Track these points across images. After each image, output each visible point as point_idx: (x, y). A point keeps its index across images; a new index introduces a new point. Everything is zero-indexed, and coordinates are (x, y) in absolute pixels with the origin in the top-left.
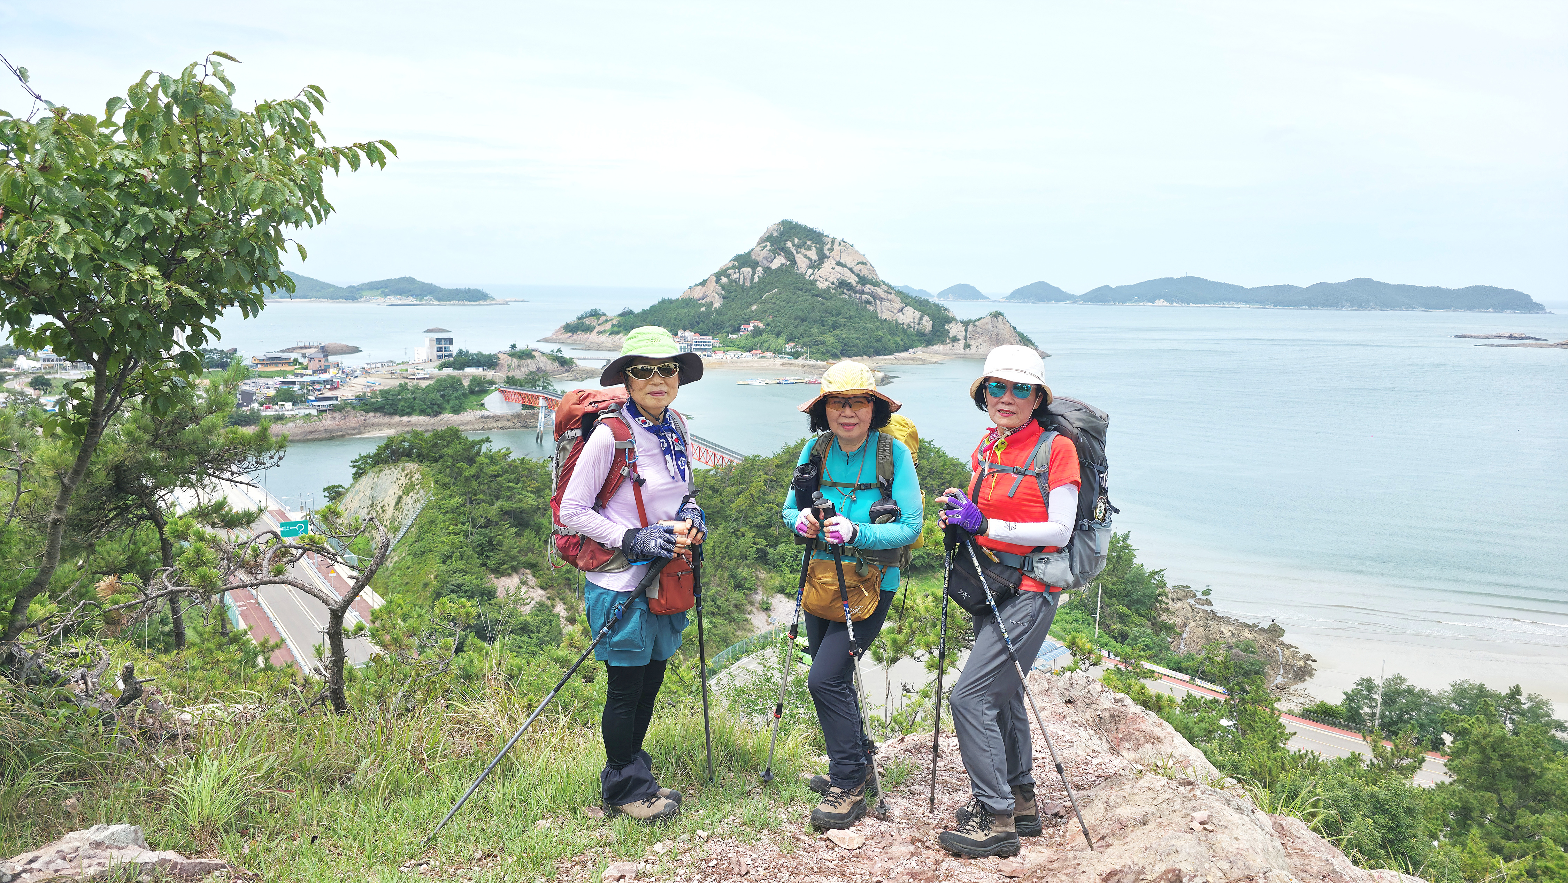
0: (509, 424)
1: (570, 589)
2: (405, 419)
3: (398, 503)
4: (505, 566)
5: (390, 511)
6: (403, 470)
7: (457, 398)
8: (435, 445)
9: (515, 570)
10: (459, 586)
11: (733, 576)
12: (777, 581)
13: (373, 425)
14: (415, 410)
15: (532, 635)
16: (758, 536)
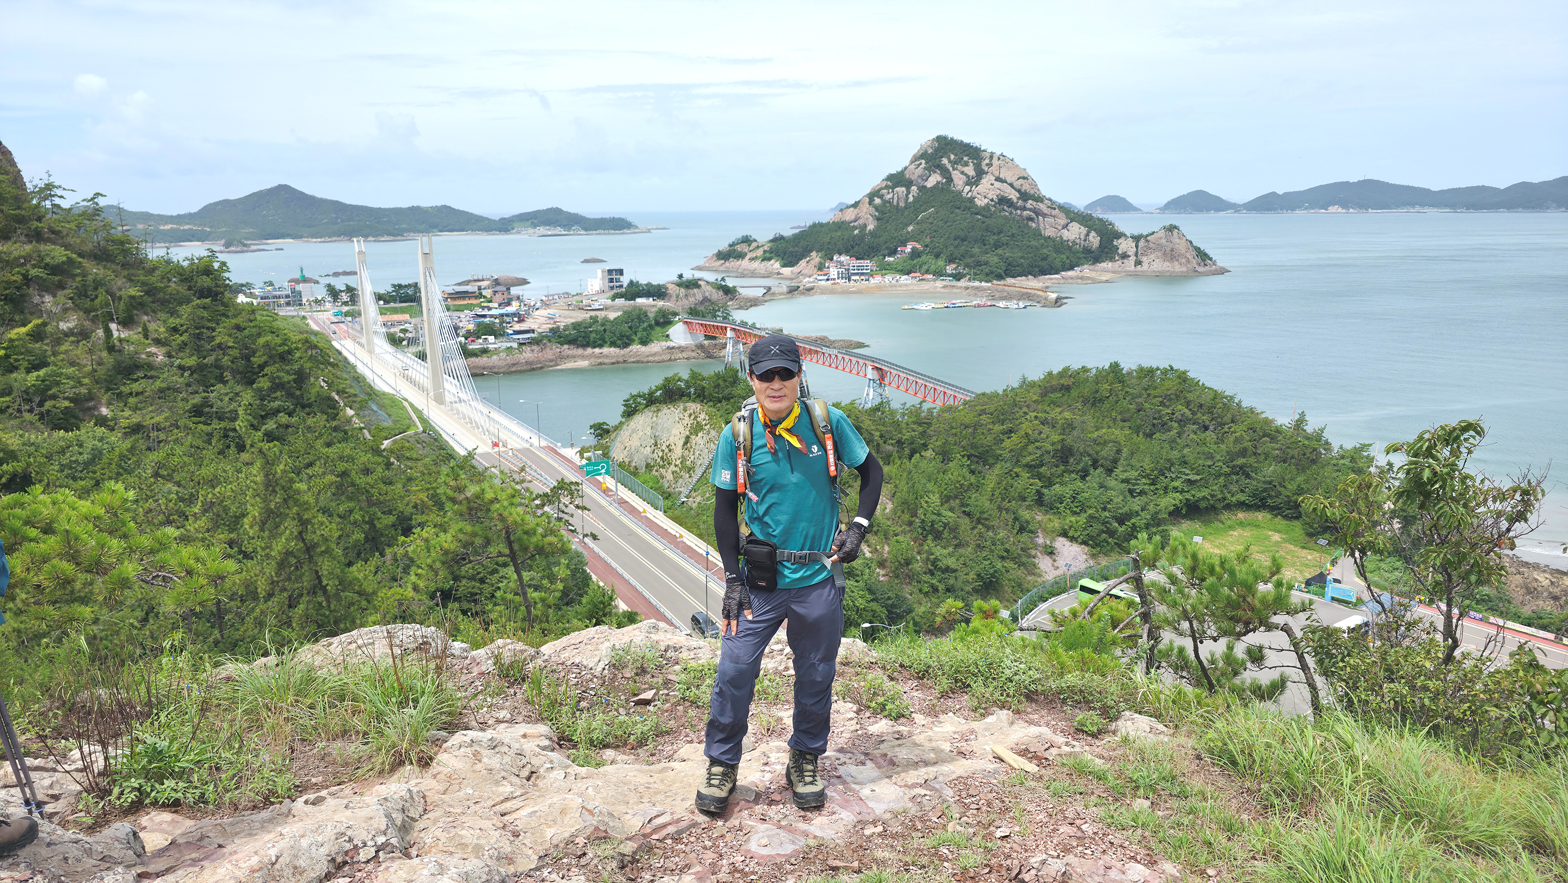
0: (694, 354)
2: (597, 350)
5: (678, 451)
6: (685, 410)
8: (718, 386)
11: (1016, 519)
12: (1056, 523)
13: (567, 357)
14: (606, 342)
16: (1032, 477)
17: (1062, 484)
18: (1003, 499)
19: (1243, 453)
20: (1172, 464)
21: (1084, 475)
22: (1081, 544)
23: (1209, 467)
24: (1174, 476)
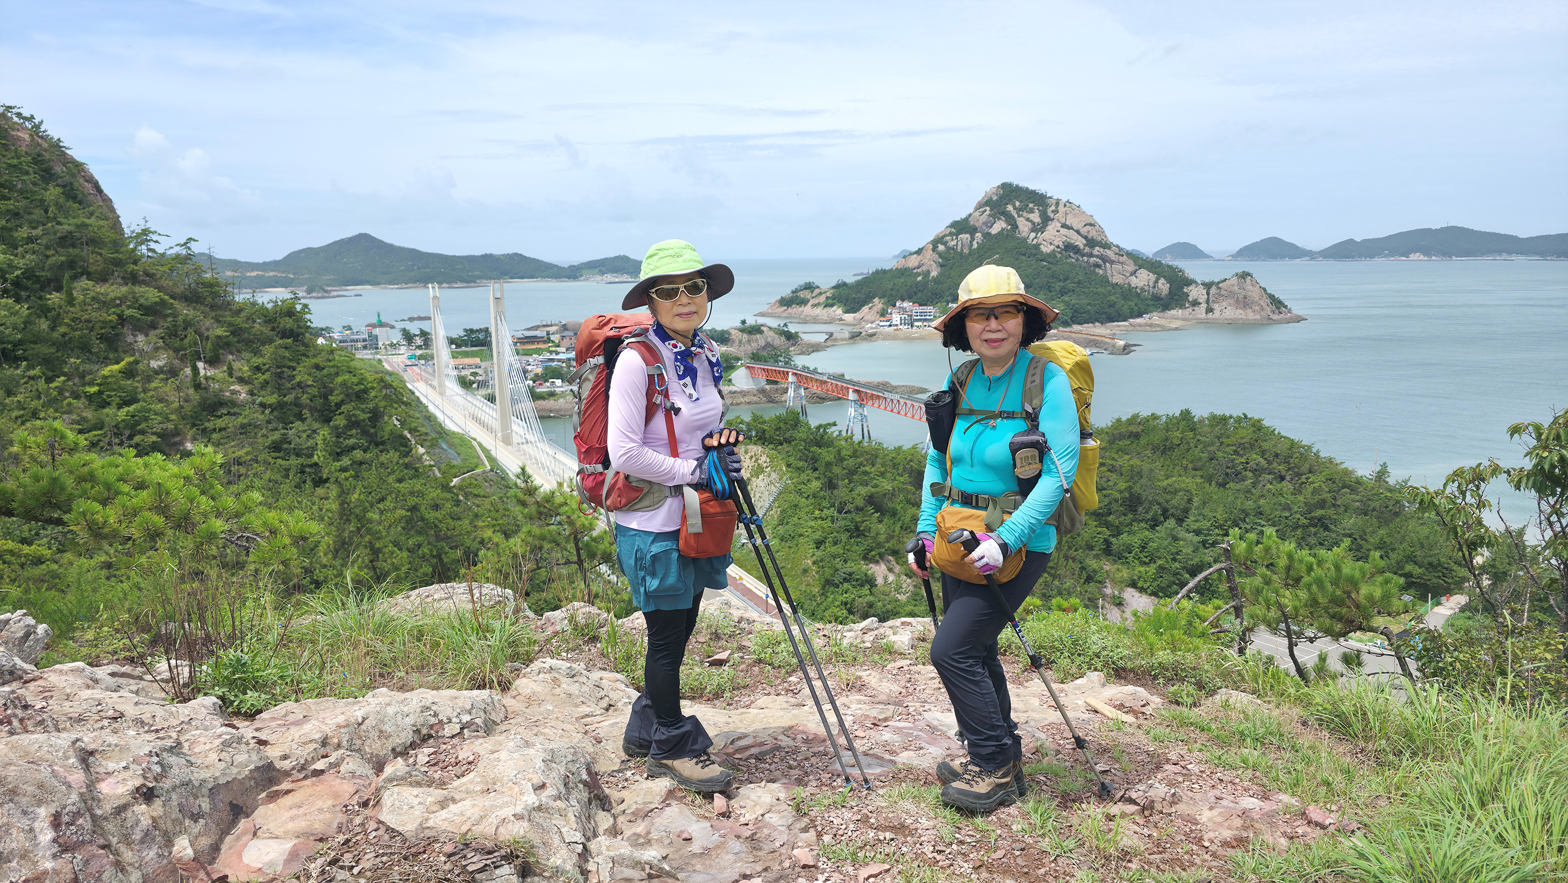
0: (755, 399)
4: (873, 553)
8: (778, 428)
9: (881, 556)
12: (1125, 573)
17: (1129, 533)
18: (1070, 548)
19: (1322, 504)
20: (1247, 515)
21: (1154, 524)
22: (1150, 595)
23: (1286, 518)
24: (1248, 527)
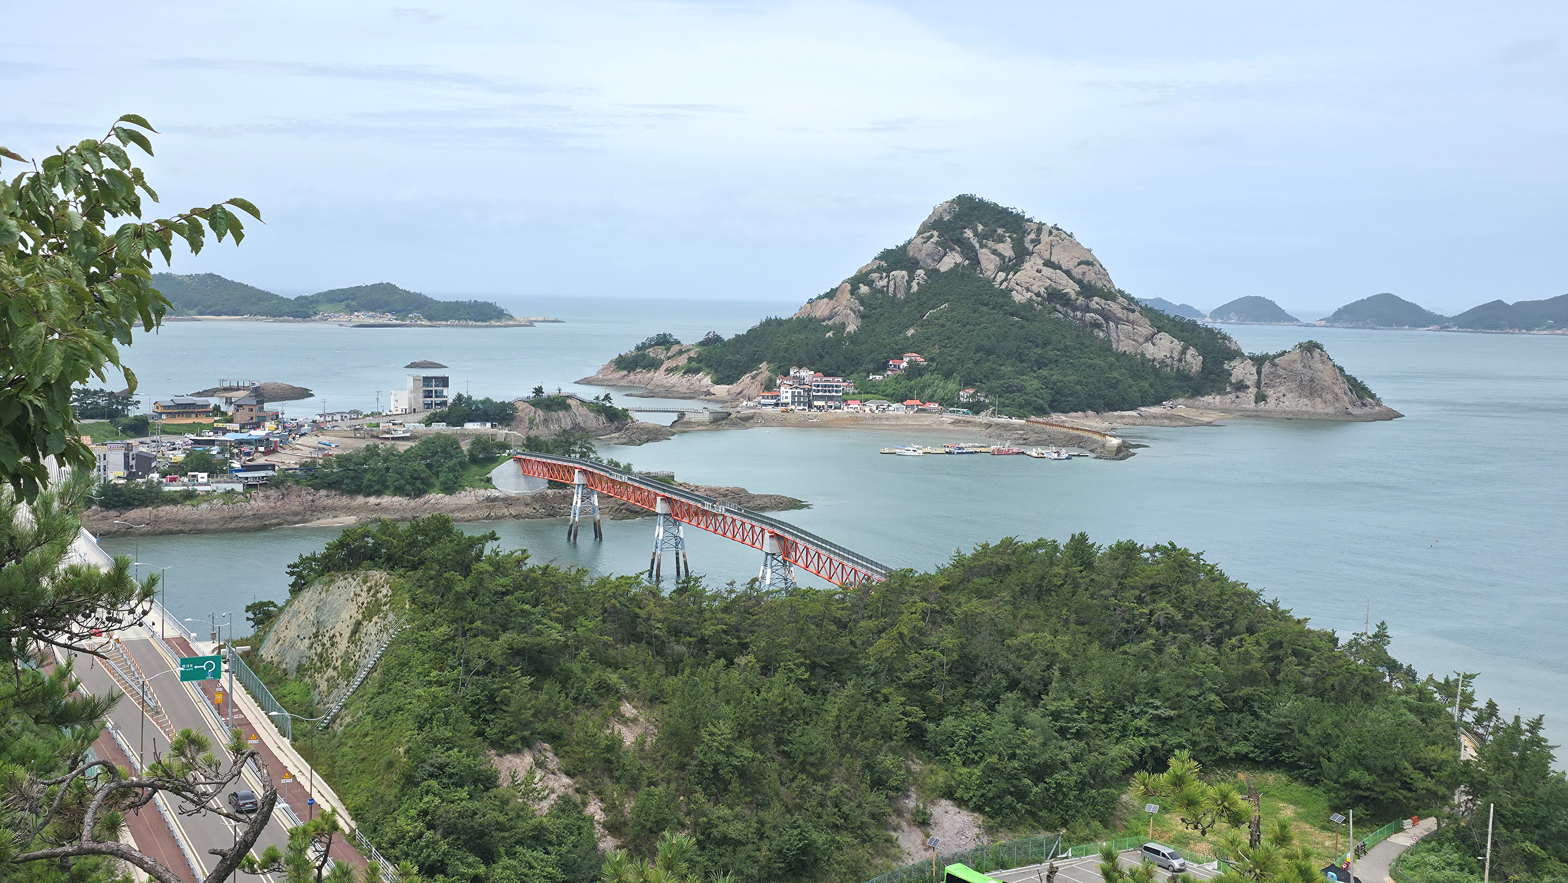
0: (527, 510)
1: (611, 777)
2: (372, 500)
3: (354, 632)
4: (512, 737)
5: (343, 644)
6: (365, 582)
7: (451, 469)
8: (413, 544)
9: (527, 743)
10: (441, 767)
11: (870, 767)
12: (941, 777)
13: (324, 508)
14: (388, 487)
15: (550, 848)
16: (910, 701)
19: (1252, 678)
22: (974, 810)
24: (1137, 710)
